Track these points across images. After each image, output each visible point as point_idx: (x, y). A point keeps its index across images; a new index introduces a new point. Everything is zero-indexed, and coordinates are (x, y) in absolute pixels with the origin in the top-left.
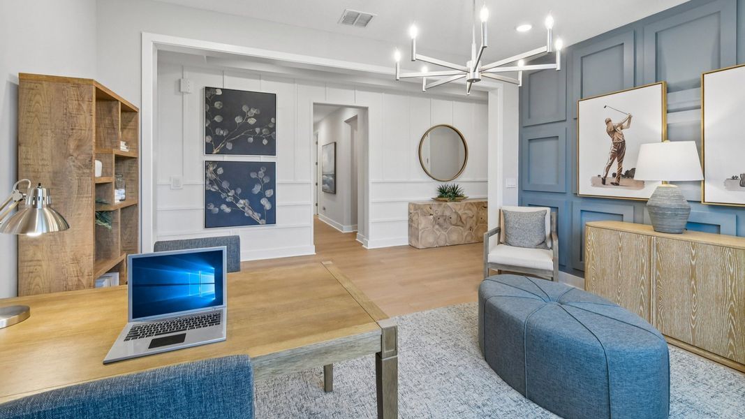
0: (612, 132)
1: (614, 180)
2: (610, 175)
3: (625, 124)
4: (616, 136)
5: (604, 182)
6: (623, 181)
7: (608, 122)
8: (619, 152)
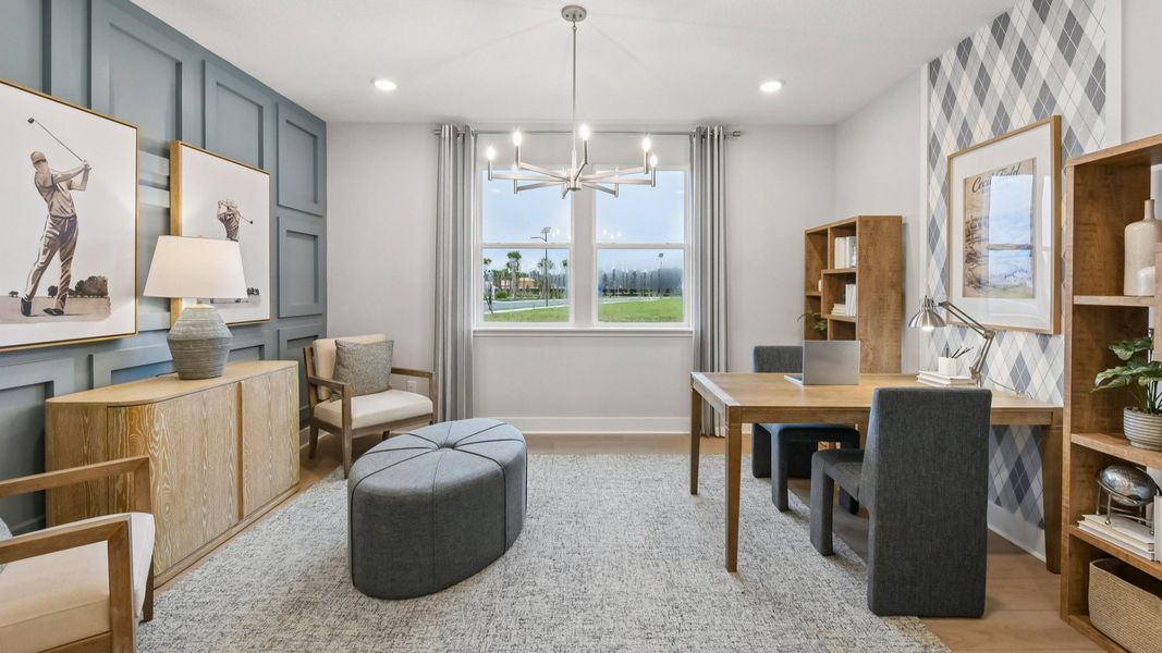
0: (49, 188)
1: (53, 303)
2: (42, 292)
3: (77, 180)
4: (57, 199)
5: (26, 312)
6: (72, 304)
7: (39, 161)
8: (63, 239)
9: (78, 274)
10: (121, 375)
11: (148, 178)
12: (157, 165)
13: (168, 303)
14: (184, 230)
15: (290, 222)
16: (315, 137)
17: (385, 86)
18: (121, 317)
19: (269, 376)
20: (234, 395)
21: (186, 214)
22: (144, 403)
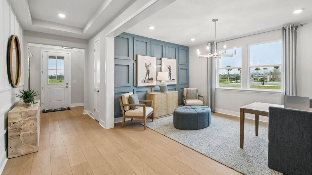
0: (147, 67)
1: (147, 81)
2: (146, 80)
3: (149, 65)
4: (148, 68)
5: (145, 82)
6: (149, 81)
7: (146, 64)
8: (148, 73)
9: (150, 77)
10: (155, 91)
11: (158, 63)
12: (159, 61)
13: (161, 81)
14: (163, 71)
15: (181, 67)
16: (187, 50)
17: (193, 40)
18: (154, 83)
19: (172, 93)
20: (166, 95)
21: (163, 68)
22: (154, 94)
